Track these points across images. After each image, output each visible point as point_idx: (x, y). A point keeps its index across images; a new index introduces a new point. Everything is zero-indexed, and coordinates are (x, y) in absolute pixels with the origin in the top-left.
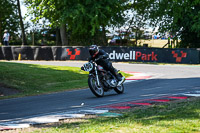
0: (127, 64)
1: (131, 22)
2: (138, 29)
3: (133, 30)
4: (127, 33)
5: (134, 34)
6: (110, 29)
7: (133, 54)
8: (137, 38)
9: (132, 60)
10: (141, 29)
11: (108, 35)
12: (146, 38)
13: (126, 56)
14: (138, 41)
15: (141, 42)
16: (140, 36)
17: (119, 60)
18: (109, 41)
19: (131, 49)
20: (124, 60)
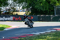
0: (10, 22)
2: (14, 8)
3: (12, 8)
4: (9, 10)
5: (12, 10)
6: (2, 8)
7: (12, 18)
8: (13, 11)
9: (11, 20)
10: (15, 8)
11: (2, 10)
12: (17, 11)
14: (14, 13)
15: (15, 13)
16: (15, 10)
17: (6, 21)
18: (2, 13)
19: (11, 16)
20: (8, 20)
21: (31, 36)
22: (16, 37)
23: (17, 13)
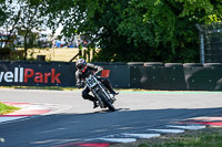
0: (12, 89)
1: (17, 19)
2: (28, 31)
3: (20, 32)
4: (9, 38)
5: (22, 39)
7: (19, 74)
9: (18, 84)
10: (34, 30)
12: (42, 45)
13: (8, 76)
14: (29, 51)
15: (33, 53)
16: (33, 41)
19: (17, 64)
23: (43, 52)
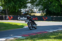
1: (29, 7)
3: (30, 10)
4: (28, 11)
6: (22, 10)
8: (31, 13)
10: (33, 10)
11: (22, 12)
12: (34, 13)
14: (32, 14)
15: (33, 14)
16: (32, 12)
17: (25, 20)
18: (22, 14)
21: (46, 33)
22: (33, 34)
23: (34, 14)
